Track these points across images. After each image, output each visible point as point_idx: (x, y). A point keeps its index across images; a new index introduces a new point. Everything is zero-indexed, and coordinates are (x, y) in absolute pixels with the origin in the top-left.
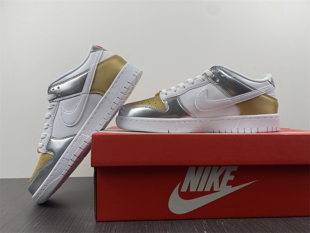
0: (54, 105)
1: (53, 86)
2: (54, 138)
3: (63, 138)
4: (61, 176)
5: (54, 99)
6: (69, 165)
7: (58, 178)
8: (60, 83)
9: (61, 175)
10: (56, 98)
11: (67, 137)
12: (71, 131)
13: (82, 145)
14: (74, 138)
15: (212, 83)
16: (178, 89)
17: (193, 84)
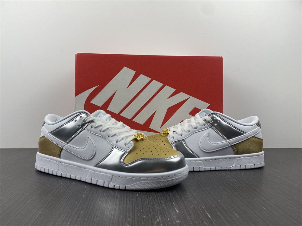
0: (205, 126)
1: (217, 115)
2: (185, 142)
3: (190, 150)
5: (209, 122)
11: (193, 152)
13: (196, 168)
14: (196, 157)
15: (212, 128)
16: (184, 133)
17: (196, 129)
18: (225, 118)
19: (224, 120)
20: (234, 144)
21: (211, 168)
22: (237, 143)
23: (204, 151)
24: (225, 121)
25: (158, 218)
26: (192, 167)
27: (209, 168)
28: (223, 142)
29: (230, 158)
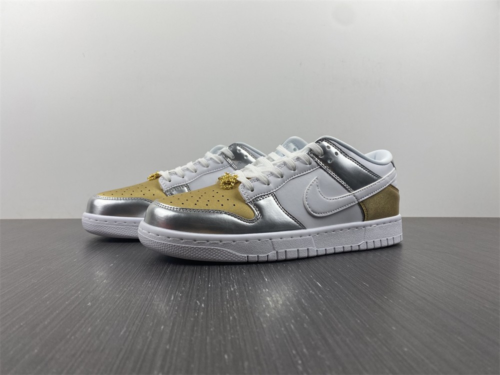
0: (310, 164)
1: (331, 142)
2: (276, 198)
3: (288, 214)
4: (245, 257)
5: (317, 156)
6: (268, 256)
7: (237, 254)
8: (342, 152)
9: (246, 255)
10: (321, 160)
11: (293, 218)
12: (304, 218)
13: (302, 250)
14: (300, 229)
15: (323, 169)
16: (271, 179)
17: (295, 170)
18: (345, 149)
19: (344, 153)
20: (363, 199)
21: (327, 248)
22: (367, 197)
23: (314, 214)
24: (346, 155)
25: (233, 286)
26: (293, 249)
27: (324, 249)
28: (345, 196)
29: (357, 227)
